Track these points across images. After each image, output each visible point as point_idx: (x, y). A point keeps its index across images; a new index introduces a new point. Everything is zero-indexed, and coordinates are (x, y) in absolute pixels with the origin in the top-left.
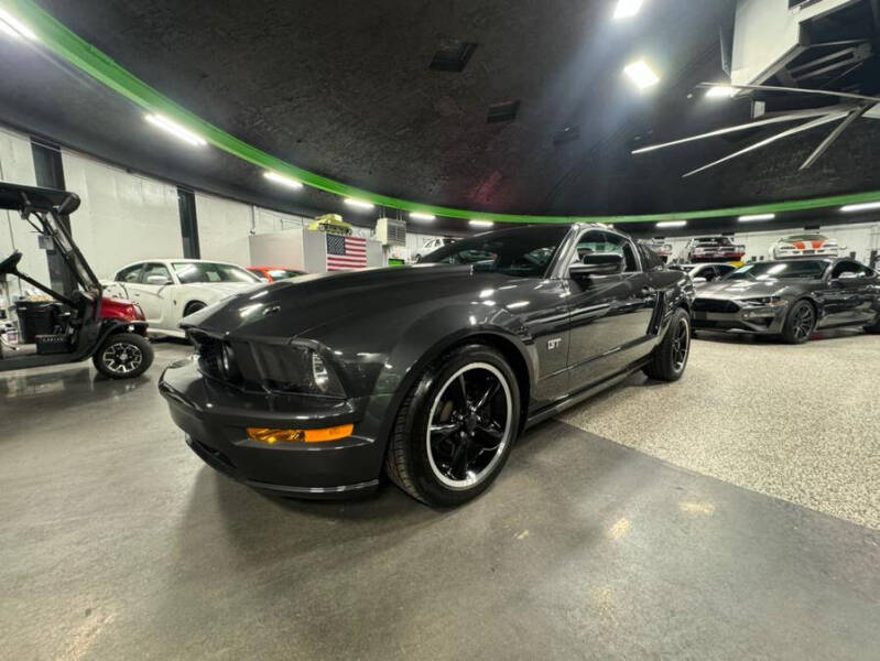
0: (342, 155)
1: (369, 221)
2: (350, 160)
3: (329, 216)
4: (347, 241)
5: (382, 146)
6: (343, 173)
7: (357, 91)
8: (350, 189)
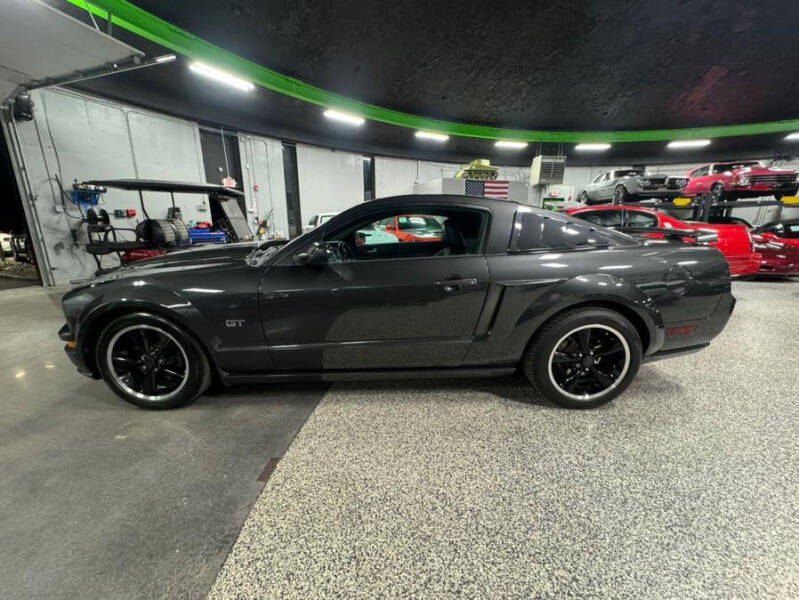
0: (488, 99)
1: (523, 160)
2: (497, 102)
3: (476, 162)
4: (486, 185)
5: (530, 79)
6: (494, 117)
7: (484, 33)
8: (503, 131)
